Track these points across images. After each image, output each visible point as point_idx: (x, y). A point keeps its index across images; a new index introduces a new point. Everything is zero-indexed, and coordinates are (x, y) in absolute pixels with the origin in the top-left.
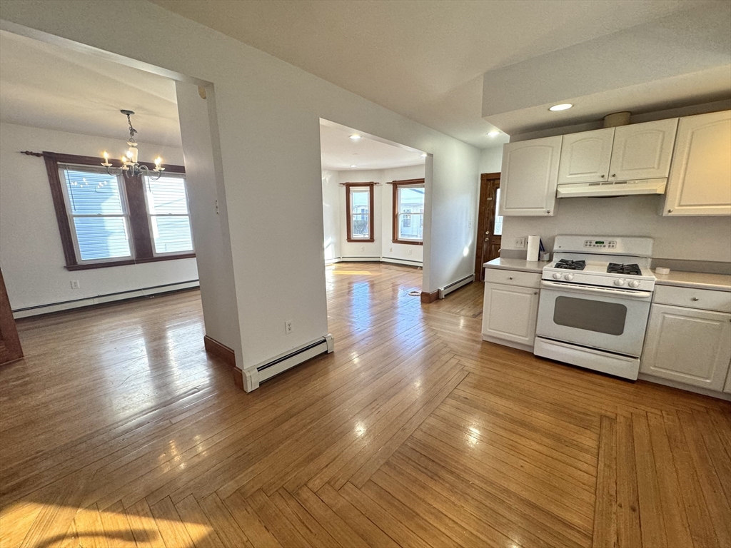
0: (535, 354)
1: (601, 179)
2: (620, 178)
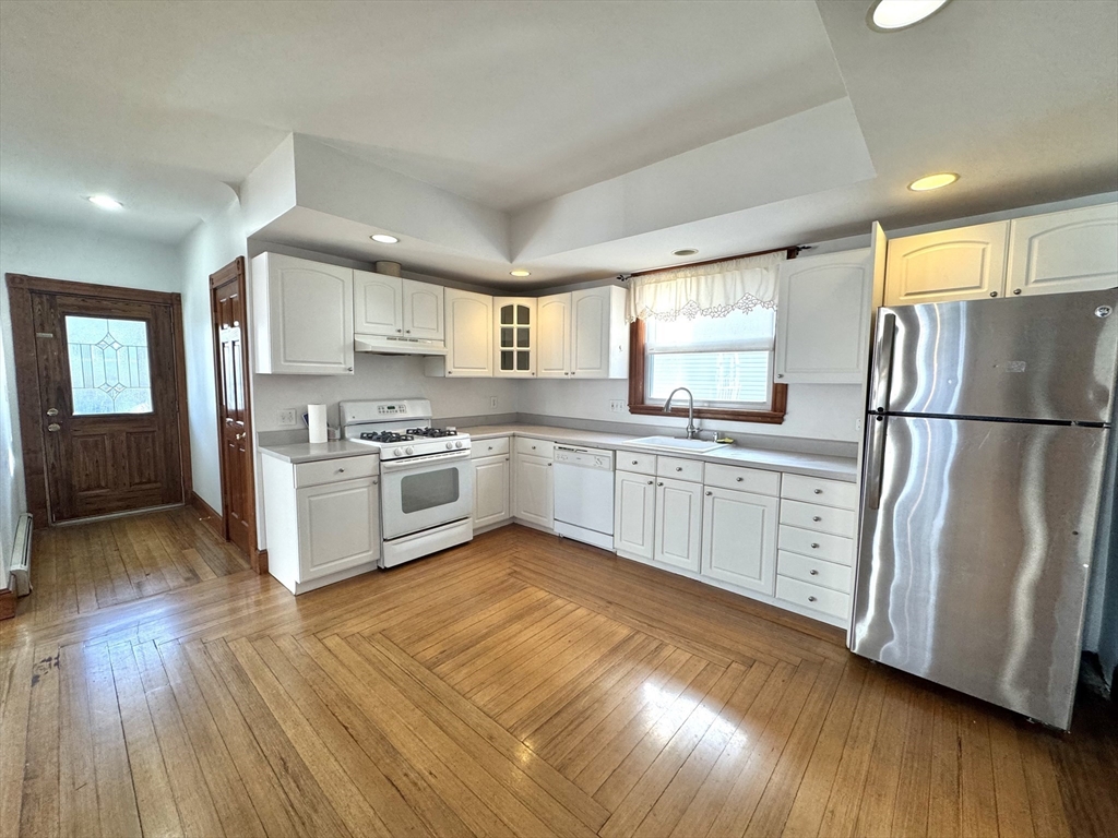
0: (388, 566)
1: (398, 334)
2: (413, 335)
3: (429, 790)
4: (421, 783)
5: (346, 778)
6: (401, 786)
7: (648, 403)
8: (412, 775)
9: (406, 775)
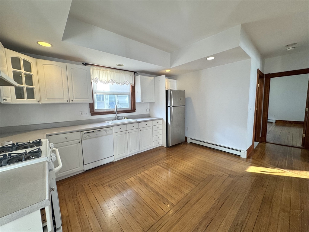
3: (219, 199)
4: (218, 201)
5: (225, 219)
6: (221, 205)
7: (95, 111)
8: (217, 203)
9: (217, 204)
